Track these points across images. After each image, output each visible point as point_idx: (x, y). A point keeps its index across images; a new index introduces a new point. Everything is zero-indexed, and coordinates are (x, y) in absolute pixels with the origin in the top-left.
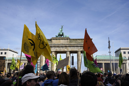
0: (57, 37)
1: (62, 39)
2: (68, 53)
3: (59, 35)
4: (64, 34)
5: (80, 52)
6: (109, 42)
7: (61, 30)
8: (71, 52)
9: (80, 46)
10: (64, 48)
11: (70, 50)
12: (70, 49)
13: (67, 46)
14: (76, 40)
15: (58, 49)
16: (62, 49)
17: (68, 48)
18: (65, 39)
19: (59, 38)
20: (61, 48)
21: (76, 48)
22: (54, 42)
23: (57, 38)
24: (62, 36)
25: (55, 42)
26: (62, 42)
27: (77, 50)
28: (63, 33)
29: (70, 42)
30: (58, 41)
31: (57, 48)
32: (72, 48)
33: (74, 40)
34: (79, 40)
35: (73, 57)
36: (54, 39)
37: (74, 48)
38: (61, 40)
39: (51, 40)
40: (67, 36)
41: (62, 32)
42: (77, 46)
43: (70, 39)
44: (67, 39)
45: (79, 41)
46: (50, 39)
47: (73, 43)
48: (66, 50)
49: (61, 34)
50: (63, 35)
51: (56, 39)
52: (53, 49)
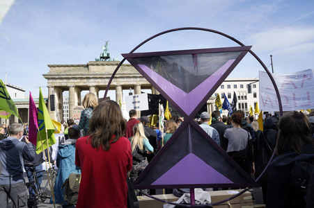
0: (97, 60)
1: (107, 65)
2: (120, 88)
3: (101, 58)
4: (110, 56)
5: (140, 87)
7: (105, 48)
8: (124, 87)
11: (123, 83)
13: (117, 76)
15: (101, 83)
18: (112, 65)
19: (101, 63)
20: (107, 80)
21: (132, 79)
22: (93, 69)
23: (98, 63)
24: (108, 60)
25: (95, 70)
26: (108, 69)
27: (135, 83)
28: (108, 54)
29: (122, 69)
30: (101, 67)
31: (100, 80)
32: (126, 79)
36: (92, 65)
37: (128, 80)
38: (106, 67)
39: (87, 66)
41: (107, 52)
42: (134, 77)
44: (117, 64)
46: (86, 64)
47: (128, 71)
48: (115, 83)
49: (105, 55)
50: (108, 57)
51: (97, 65)
52: (92, 83)
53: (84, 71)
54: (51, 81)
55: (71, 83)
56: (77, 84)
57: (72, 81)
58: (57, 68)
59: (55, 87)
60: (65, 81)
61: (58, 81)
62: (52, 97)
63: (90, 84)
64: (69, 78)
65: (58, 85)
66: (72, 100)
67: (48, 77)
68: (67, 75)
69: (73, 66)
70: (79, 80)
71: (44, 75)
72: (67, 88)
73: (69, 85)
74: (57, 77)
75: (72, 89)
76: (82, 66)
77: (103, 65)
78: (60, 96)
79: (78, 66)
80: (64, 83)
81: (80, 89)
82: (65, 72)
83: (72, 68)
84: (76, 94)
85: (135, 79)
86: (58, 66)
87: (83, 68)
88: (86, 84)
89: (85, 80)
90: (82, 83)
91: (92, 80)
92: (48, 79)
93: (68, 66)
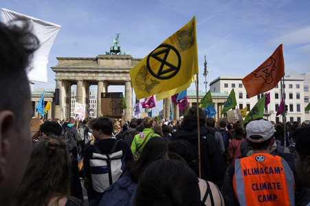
0: (107, 54)
1: (117, 59)
2: (129, 84)
3: (111, 51)
4: (121, 50)
6: (205, 64)
7: (115, 41)
10: (121, 75)
13: (127, 71)
15: (110, 77)
16: (118, 77)
18: (122, 59)
19: (111, 56)
20: (116, 75)
22: (103, 63)
23: (108, 56)
24: (118, 54)
25: (104, 64)
26: (118, 63)
28: (119, 48)
29: (133, 64)
30: (110, 61)
31: (109, 75)
33: (139, 60)
36: (102, 58)
38: (116, 61)
39: (96, 59)
40: (127, 53)
41: (118, 45)
43: (132, 59)
44: (127, 59)
46: (95, 57)
48: (124, 79)
49: (116, 49)
50: (118, 51)
51: (107, 59)
52: (101, 77)
53: (93, 65)
54: (59, 74)
55: (79, 77)
56: (85, 78)
57: (80, 74)
58: (66, 61)
59: (63, 81)
60: (73, 74)
61: (66, 74)
62: (57, 91)
63: (99, 79)
64: (77, 72)
65: (66, 78)
66: (79, 94)
67: (56, 70)
68: (76, 68)
69: (82, 59)
70: (87, 74)
71: (52, 68)
72: (75, 82)
73: (77, 78)
74: (66, 70)
75: (80, 83)
76: (92, 59)
77: (112, 59)
78: (68, 90)
79: (87, 59)
80: (72, 76)
81: (88, 83)
82: (73, 65)
83: (80, 61)
84: (84, 89)
86: (67, 59)
87: (91, 61)
88: (95, 78)
89: (94, 75)
90: (90, 77)
91: (101, 75)
92: (57, 72)
93: (76, 59)
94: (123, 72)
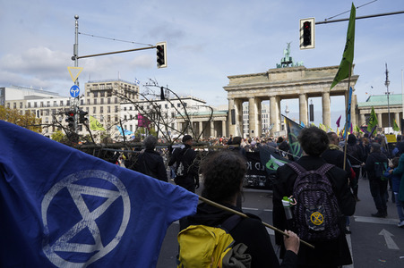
0: (278, 66)
1: (289, 71)
2: (304, 97)
3: (282, 63)
4: (293, 60)
5: (328, 94)
6: (387, 73)
7: (286, 52)
8: (309, 95)
9: (328, 83)
10: (294, 88)
11: (308, 91)
12: (307, 89)
13: (300, 83)
14: (319, 69)
15: (283, 92)
16: (290, 91)
17: (303, 87)
18: (295, 71)
19: (282, 69)
20: (288, 89)
21: (319, 86)
23: (279, 70)
24: (290, 65)
25: (275, 78)
26: (290, 76)
27: (322, 90)
28: (290, 58)
29: (307, 75)
30: (282, 74)
31: (281, 89)
32: (310, 87)
33: (314, 70)
34: (325, 69)
35: (312, 106)
36: (273, 73)
37: (314, 86)
38: (288, 73)
39: (267, 74)
40: (300, 63)
41: (290, 56)
42: (320, 83)
43: (305, 70)
44: (300, 70)
45: (326, 71)
46: (266, 72)
47: (313, 77)
48: (298, 92)
49: (287, 60)
50: (290, 62)
51: (278, 72)
52: (272, 93)
53: (263, 81)
54: (231, 93)
55: (251, 94)
56: (257, 95)
57: (252, 91)
58: (237, 79)
59: (235, 99)
60: (245, 92)
61: (238, 92)
62: (233, 111)
63: (270, 94)
64: (248, 89)
65: (238, 97)
66: (251, 112)
67: (228, 89)
68: (247, 86)
69: (252, 75)
70: (258, 91)
71: (224, 87)
72: (246, 99)
73: (248, 96)
74: (237, 88)
75: (252, 100)
76: (262, 74)
77: (284, 72)
78: (240, 108)
79: (257, 75)
80: (243, 94)
81: (260, 99)
82: (244, 82)
83: (251, 78)
84: (255, 106)
85: (322, 86)
86: (238, 77)
87: (262, 77)
88: (266, 94)
89: (265, 90)
90: (261, 93)
91: (272, 90)
92: (229, 91)
93: (247, 76)
94: (296, 85)
